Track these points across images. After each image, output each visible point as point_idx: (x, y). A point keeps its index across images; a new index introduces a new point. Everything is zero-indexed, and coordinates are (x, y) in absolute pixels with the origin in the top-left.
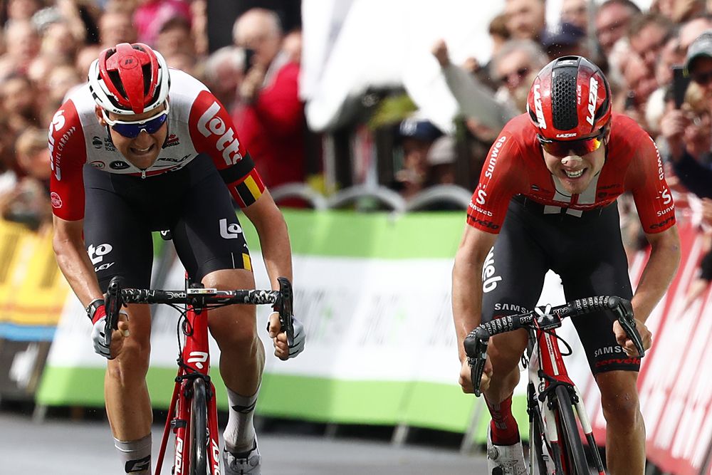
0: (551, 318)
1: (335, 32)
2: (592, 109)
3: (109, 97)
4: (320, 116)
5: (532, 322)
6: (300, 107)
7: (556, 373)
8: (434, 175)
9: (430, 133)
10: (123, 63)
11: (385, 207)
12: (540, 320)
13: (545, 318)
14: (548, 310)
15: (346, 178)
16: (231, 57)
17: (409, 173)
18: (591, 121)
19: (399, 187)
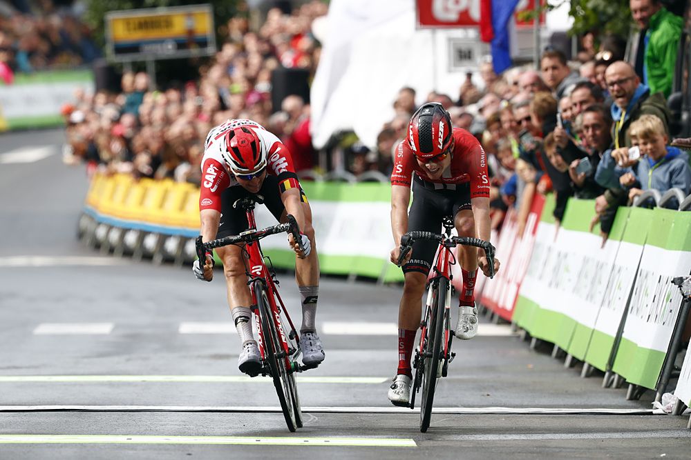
0: (451, 241)
1: (326, 106)
2: (441, 140)
3: (234, 161)
4: (319, 141)
5: (440, 240)
6: (309, 139)
7: (442, 271)
8: (368, 166)
9: (365, 150)
10: (240, 143)
11: (344, 181)
12: (445, 240)
13: (448, 240)
14: (451, 237)
15: (330, 168)
16: (280, 118)
17: (357, 165)
18: (441, 147)
19: (353, 172)
